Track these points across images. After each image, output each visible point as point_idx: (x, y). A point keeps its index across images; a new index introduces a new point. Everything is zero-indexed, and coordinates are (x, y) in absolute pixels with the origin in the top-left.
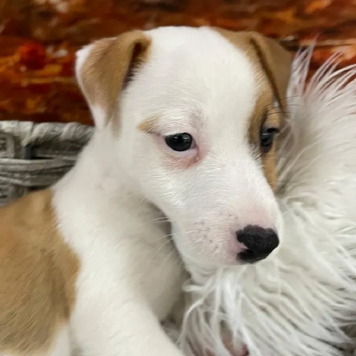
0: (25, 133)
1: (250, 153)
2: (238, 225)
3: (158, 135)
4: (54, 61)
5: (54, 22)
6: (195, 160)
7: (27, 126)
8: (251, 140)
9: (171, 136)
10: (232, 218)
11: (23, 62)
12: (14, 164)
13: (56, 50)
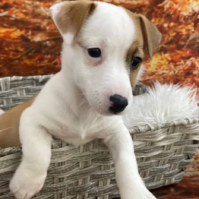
0: (40, 78)
1: (125, 65)
2: (111, 93)
3: (85, 48)
4: (46, 59)
5: (47, 49)
6: (100, 63)
7: (40, 76)
8: (127, 60)
9: (91, 48)
10: (110, 90)
11: (39, 60)
12: (37, 88)
13: (47, 56)
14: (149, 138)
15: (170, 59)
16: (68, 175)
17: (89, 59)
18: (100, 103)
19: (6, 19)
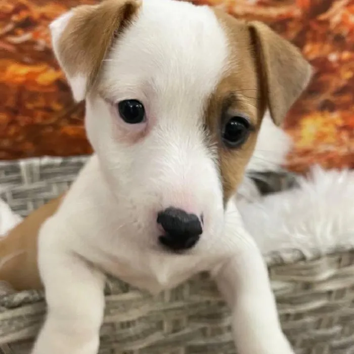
14: (301, 275)
15: (340, 122)
16: (141, 346)
17: (120, 129)
18: (139, 227)
19: (27, 48)
